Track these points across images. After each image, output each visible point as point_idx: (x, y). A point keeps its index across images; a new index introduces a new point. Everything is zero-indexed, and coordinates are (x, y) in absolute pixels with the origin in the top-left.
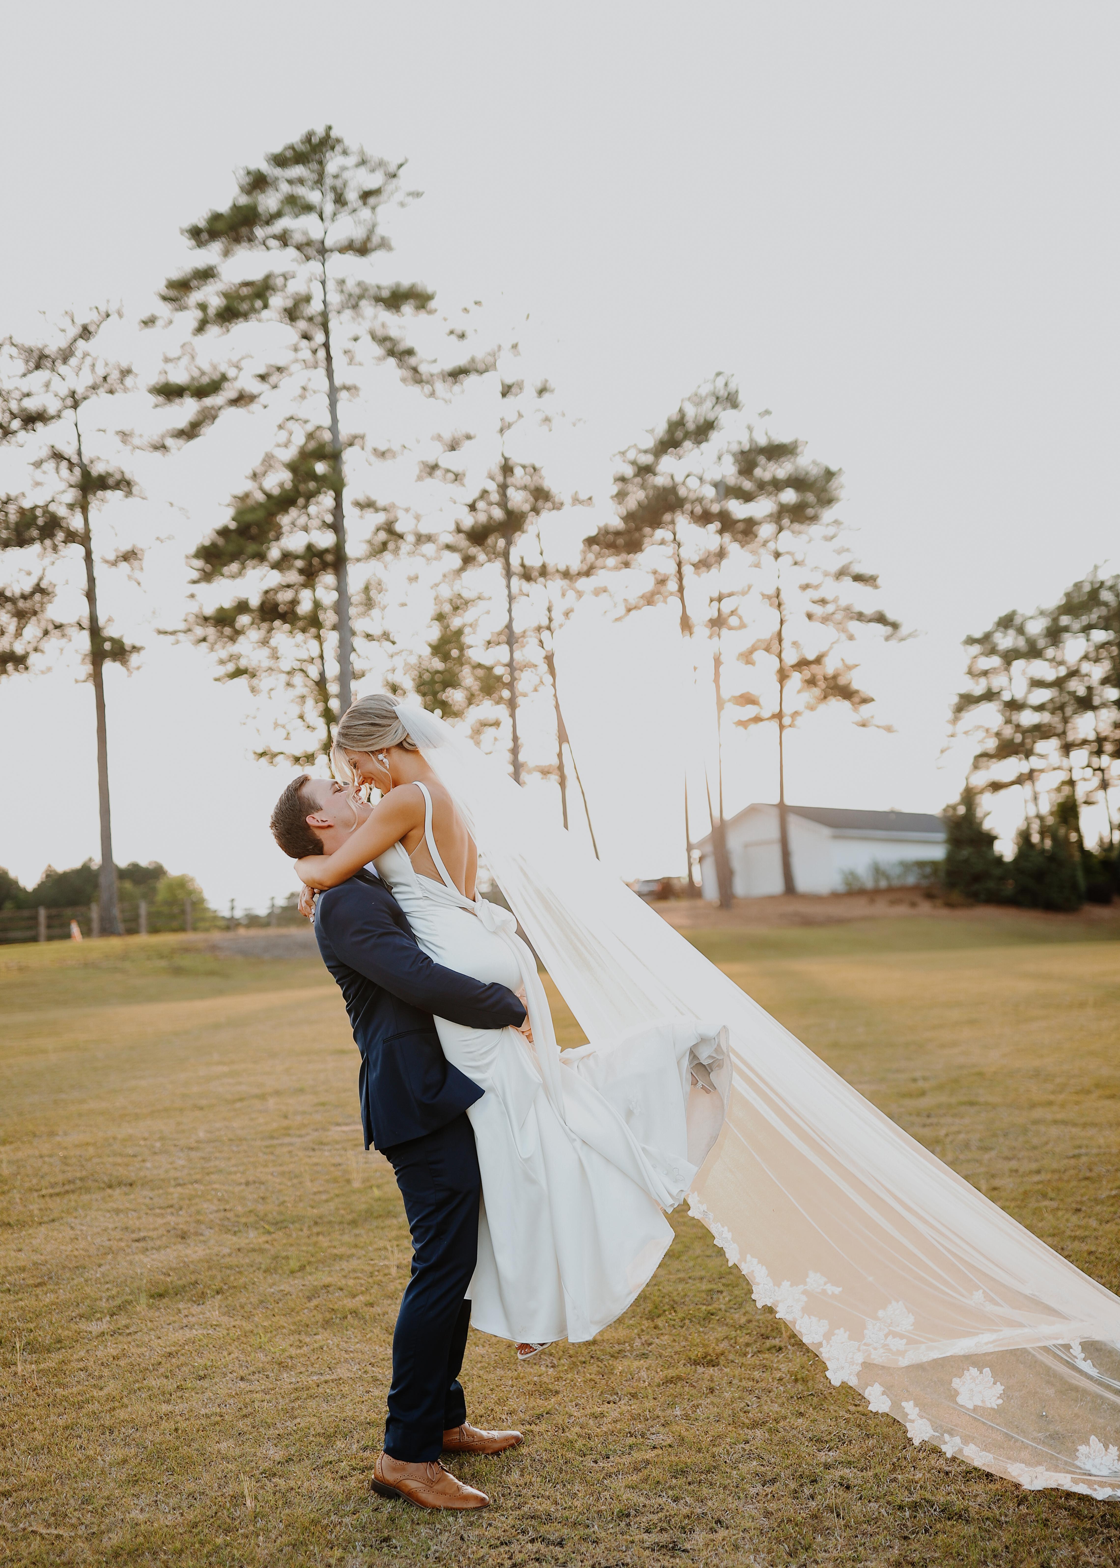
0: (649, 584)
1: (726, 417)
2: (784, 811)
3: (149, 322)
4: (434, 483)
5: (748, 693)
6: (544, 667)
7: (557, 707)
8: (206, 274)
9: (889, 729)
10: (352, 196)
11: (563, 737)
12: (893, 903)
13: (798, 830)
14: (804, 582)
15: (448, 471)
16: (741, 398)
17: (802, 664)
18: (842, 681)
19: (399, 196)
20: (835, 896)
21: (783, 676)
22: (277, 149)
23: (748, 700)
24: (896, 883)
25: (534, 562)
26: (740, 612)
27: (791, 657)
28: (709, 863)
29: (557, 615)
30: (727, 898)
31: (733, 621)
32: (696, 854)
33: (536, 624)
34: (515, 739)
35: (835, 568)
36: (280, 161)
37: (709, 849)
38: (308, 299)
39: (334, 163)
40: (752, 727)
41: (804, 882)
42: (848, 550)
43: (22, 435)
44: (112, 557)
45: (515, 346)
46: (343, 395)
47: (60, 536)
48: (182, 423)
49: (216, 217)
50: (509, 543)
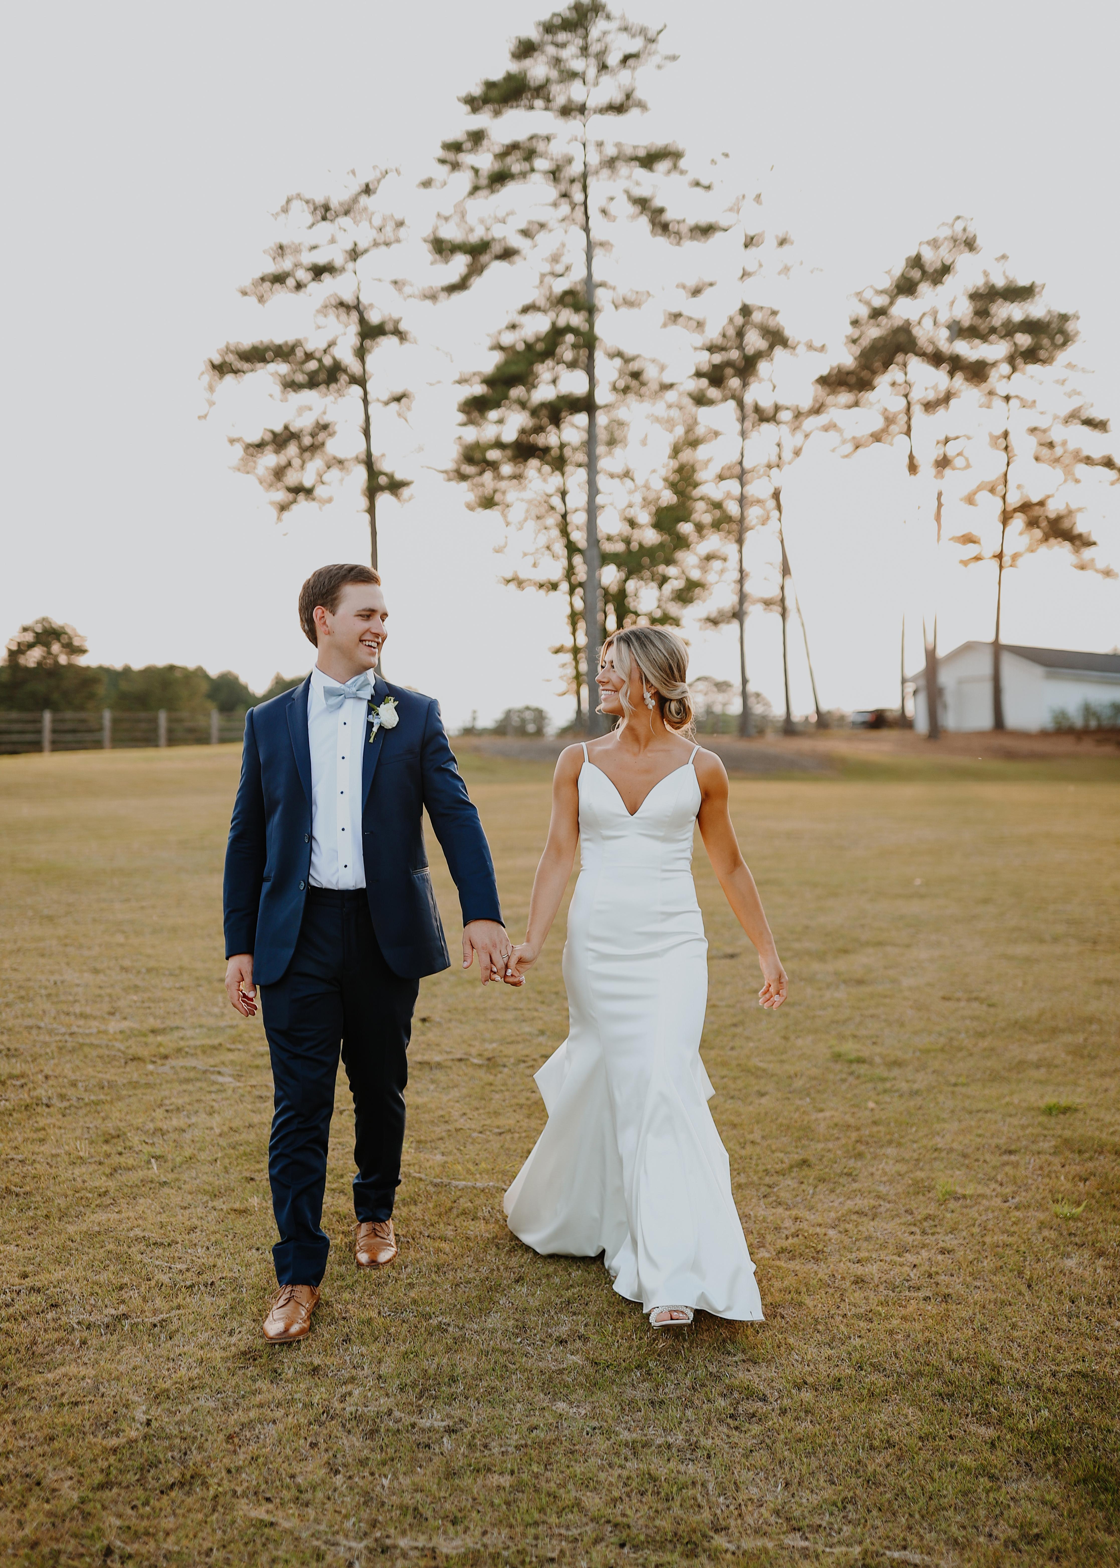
0: (878, 424)
1: (964, 262)
2: (997, 649)
3: (427, 184)
4: (676, 330)
5: (970, 533)
6: (772, 503)
7: (782, 542)
8: (477, 137)
9: (1108, 573)
10: (613, 59)
11: (786, 571)
12: (1099, 742)
13: (1011, 667)
14: (1033, 425)
15: (690, 319)
16: (979, 242)
17: (1025, 507)
18: (1066, 524)
19: (656, 59)
20: (1044, 734)
21: (1006, 518)
22: (546, 16)
23: (969, 539)
24: (1105, 722)
25: (766, 404)
26: (965, 453)
27: (1014, 499)
28: (922, 698)
29: (787, 455)
30: (935, 731)
31: (959, 462)
32: (910, 687)
33: (765, 461)
34: (741, 571)
35: (1065, 412)
36: (549, 28)
37: (922, 682)
38: (570, 161)
39: (598, 27)
40: (973, 565)
41: (1014, 719)
42: (1079, 394)
43: (313, 287)
44: (385, 397)
45: (758, 197)
46: (598, 253)
47: (344, 378)
48: (455, 279)
49: (490, 85)
50: (745, 385)
